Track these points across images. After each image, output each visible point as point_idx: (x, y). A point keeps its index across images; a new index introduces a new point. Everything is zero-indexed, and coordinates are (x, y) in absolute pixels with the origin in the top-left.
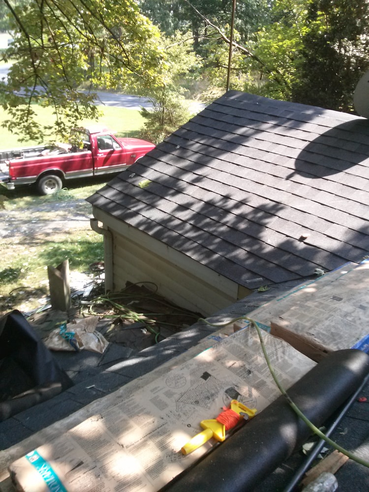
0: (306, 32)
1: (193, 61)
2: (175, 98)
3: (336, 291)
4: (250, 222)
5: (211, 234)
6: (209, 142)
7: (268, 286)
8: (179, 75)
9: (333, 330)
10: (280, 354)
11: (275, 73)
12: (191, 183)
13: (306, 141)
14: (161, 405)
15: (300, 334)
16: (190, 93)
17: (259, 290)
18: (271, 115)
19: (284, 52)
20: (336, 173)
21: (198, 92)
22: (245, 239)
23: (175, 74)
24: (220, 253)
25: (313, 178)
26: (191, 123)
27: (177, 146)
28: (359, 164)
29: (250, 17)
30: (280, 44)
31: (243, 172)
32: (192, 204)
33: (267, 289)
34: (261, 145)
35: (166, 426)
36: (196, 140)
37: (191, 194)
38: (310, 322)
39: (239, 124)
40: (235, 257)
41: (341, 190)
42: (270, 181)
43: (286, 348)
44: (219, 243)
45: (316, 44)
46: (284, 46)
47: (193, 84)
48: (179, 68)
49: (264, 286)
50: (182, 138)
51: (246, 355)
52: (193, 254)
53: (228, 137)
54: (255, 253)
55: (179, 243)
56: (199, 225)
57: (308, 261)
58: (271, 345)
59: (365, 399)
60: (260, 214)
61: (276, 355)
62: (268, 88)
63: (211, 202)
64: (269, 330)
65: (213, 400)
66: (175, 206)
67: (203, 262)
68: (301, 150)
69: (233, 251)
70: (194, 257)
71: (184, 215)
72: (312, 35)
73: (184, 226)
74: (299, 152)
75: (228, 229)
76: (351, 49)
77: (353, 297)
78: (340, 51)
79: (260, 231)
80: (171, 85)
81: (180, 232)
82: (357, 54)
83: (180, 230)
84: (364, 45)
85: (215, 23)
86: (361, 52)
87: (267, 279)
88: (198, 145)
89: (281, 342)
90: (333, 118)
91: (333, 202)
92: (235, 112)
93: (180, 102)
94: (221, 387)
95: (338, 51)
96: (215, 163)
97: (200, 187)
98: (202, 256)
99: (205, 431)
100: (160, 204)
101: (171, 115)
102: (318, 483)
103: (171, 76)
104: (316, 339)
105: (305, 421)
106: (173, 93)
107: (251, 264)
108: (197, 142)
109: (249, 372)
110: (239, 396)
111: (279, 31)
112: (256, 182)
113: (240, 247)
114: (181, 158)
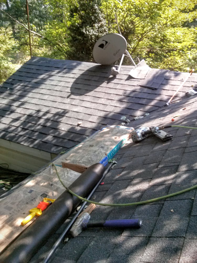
0: (70, 24)
1: (14, 43)
2: (6, 64)
3: (91, 143)
4: (53, 122)
5: (33, 131)
6: (26, 84)
7: (65, 150)
8: (7, 51)
9: (90, 159)
10: (66, 174)
11: (58, 46)
12: (18, 107)
13: (74, 78)
14: (10, 209)
15: (75, 164)
16: (15, 61)
17: (61, 153)
18: (55, 67)
19: (60, 35)
20: (90, 92)
21: (19, 60)
22: (51, 130)
23: (4, 51)
24: (39, 140)
25: (79, 96)
26: (14, 75)
27: (7, 88)
28: (100, 86)
29: (42, 18)
30: (57, 31)
31: (46, 97)
32: (20, 117)
33: (65, 152)
34: (53, 83)
35: (13, 216)
36: (18, 84)
37: (19, 112)
38: (79, 158)
39: (40, 73)
40: (47, 140)
41: (93, 99)
42: (59, 100)
43: (69, 171)
44: (38, 135)
45: (75, 30)
46: (59, 32)
47: (16, 55)
48: (6, 47)
49: (63, 151)
50: (10, 84)
51: (50, 178)
52: (25, 143)
53: (35, 81)
54: (57, 136)
55: (16, 139)
56: (26, 128)
57: (82, 135)
58: (62, 172)
59: (103, 183)
60: (57, 117)
61: (64, 175)
62: (55, 54)
63: (31, 115)
64: (62, 166)
65: (35, 201)
66: (11, 120)
67: (31, 146)
68: (72, 83)
69: (45, 137)
70: (26, 144)
71: (17, 124)
72: (72, 25)
73: (17, 130)
74: (71, 84)
75: (42, 127)
76: (92, 31)
77: (98, 144)
78: (86, 32)
79: (58, 125)
80: (3, 57)
81: (16, 133)
82: (95, 33)
83: (16, 132)
84: (97, 29)
85: (22, 22)
86: (96, 32)
87: (64, 147)
88: (19, 86)
89: (67, 169)
90: (86, 66)
91: (90, 105)
92: (37, 68)
93: (9, 65)
94: (38, 194)
95: (85, 33)
96: (30, 95)
97: (23, 108)
98: (29, 143)
99: (31, 214)
100: (3, 120)
101: (5, 73)
102: (81, 217)
103: (2, 52)
104: (82, 164)
105: (76, 196)
106: (5, 61)
107: (56, 142)
108: (19, 85)
109: (52, 185)
110: (47, 196)
111: (56, 25)
112: (53, 101)
113: (49, 135)
114: (11, 94)
